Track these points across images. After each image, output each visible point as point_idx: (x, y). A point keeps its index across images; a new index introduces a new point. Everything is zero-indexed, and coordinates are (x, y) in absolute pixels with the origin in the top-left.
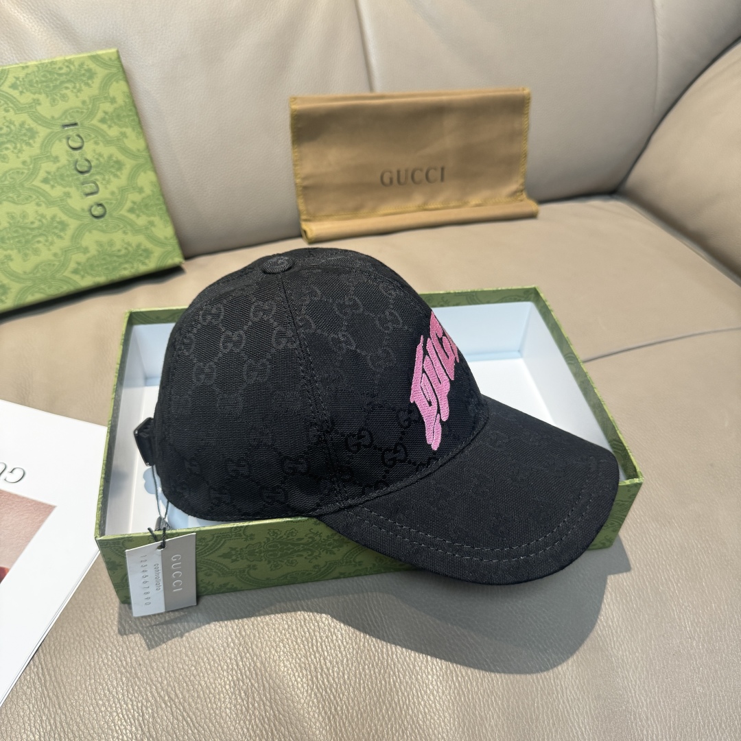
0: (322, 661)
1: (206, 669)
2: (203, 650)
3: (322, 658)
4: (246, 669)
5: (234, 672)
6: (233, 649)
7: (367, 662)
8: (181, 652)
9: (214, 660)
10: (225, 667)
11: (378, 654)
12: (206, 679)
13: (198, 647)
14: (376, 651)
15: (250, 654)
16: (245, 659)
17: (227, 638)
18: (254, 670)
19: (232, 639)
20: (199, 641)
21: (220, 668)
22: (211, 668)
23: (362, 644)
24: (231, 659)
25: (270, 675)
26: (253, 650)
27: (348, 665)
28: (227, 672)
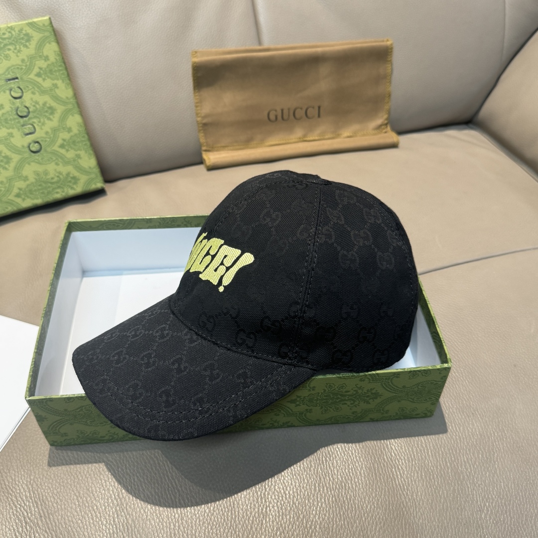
0: (180, 521)
1: (89, 522)
2: (88, 508)
3: (180, 519)
4: (121, 524)
5: (111, 527)
6: (112, 508)
7: (215, 523)
8: (71, 508)
9: (96, 516)
10: (105, 522)
11: (224, 517)
12: (89, 530)
13: (85, 506)
14: (223, 514)
15: (124, 513)
16: (120, 517)
17: (108, 500)
18: (127, 526)
19: (112, 500)
20: (86, 501)
21: (100, 523)
22: (93, 522)
23: (212, 508)
24: (109, 516)
25: (138, 531)
26: (127, 509)
27: (200, 525)
28: (106, 527)
